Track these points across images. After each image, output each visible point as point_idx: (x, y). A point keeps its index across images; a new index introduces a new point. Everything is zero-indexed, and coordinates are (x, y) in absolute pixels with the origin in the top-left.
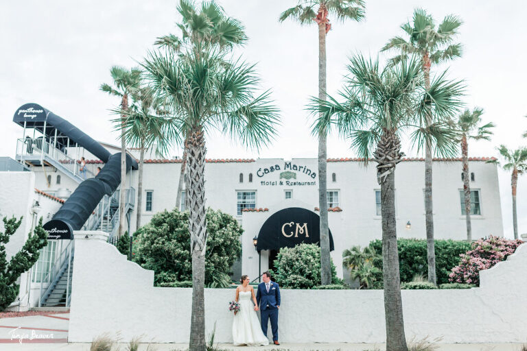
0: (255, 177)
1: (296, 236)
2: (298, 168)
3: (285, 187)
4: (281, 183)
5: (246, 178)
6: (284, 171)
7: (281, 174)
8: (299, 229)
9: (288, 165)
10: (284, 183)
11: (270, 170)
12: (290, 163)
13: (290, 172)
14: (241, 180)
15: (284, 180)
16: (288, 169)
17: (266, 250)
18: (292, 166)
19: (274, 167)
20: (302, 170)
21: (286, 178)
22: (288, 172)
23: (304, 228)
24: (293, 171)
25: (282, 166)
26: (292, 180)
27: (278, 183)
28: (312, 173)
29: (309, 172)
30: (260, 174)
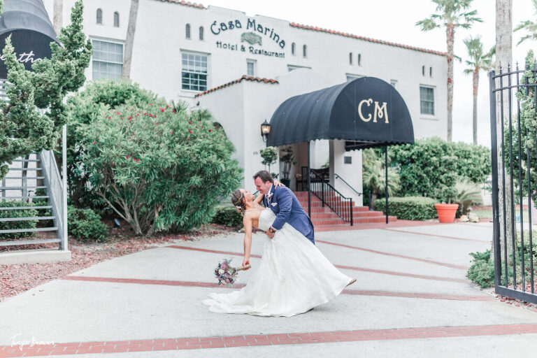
0: (207, 32)
1: (375, 121)
2: (264, 30)
3: (248, 55)
4: (243, 49)
5: (195, 33)
6: (247, 31)
7: (243, 35)
8: (378, 111)
9: (251, 23)
10: (247, 49)
11: (228, 26)
12: (254, 21)
13: (254, 35)
14: (188, 35)
15: (247, 45)
16: (251, 30)
17: (339, 139)
18: (257, 27)
19: (234, 23)
20: (269, 33)
21: (249, 42)
22: (251, 33)
23: (383, 110)
24: (257, 33)
25: (244, 24)
26: (256, 47)
27: (239, 48)
28: (280, 41)
29: (276, 38)
30: (216, 29)
